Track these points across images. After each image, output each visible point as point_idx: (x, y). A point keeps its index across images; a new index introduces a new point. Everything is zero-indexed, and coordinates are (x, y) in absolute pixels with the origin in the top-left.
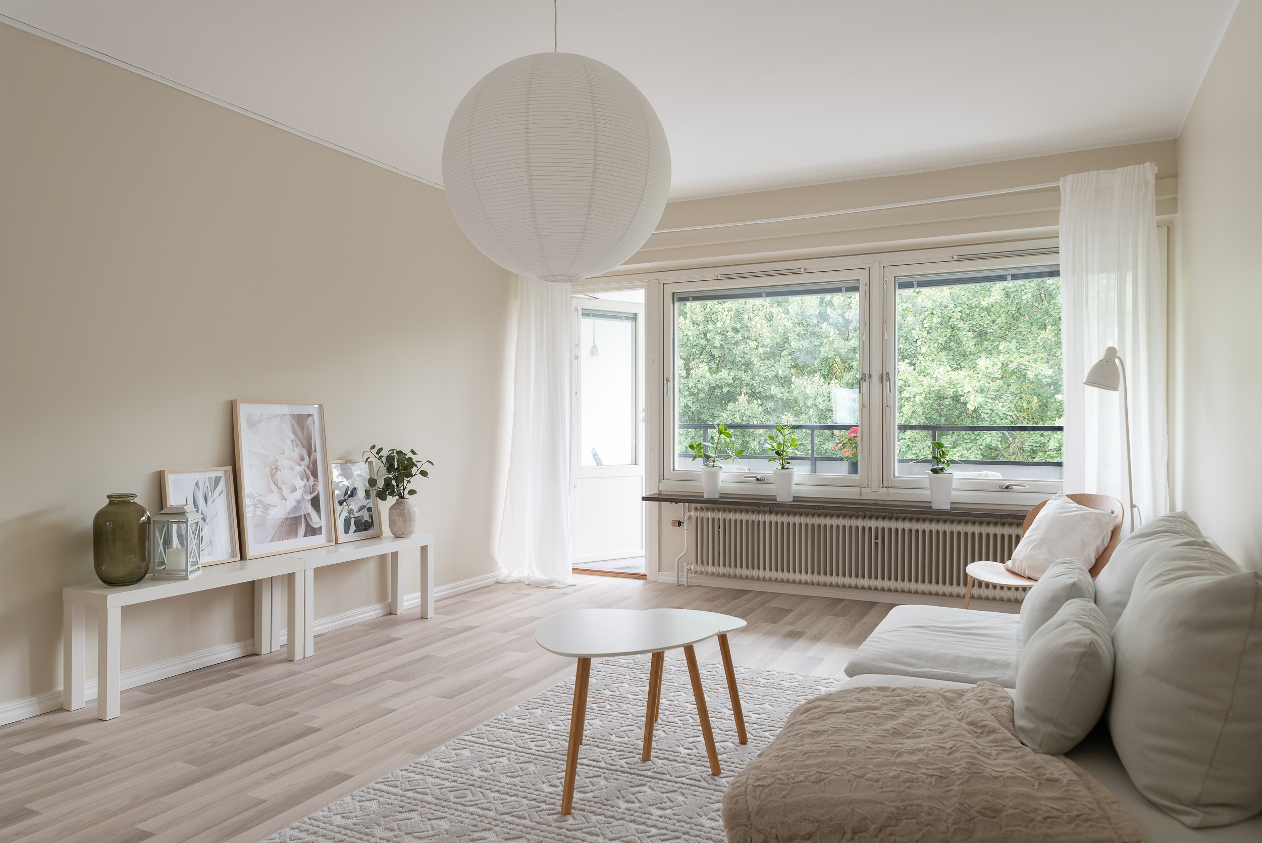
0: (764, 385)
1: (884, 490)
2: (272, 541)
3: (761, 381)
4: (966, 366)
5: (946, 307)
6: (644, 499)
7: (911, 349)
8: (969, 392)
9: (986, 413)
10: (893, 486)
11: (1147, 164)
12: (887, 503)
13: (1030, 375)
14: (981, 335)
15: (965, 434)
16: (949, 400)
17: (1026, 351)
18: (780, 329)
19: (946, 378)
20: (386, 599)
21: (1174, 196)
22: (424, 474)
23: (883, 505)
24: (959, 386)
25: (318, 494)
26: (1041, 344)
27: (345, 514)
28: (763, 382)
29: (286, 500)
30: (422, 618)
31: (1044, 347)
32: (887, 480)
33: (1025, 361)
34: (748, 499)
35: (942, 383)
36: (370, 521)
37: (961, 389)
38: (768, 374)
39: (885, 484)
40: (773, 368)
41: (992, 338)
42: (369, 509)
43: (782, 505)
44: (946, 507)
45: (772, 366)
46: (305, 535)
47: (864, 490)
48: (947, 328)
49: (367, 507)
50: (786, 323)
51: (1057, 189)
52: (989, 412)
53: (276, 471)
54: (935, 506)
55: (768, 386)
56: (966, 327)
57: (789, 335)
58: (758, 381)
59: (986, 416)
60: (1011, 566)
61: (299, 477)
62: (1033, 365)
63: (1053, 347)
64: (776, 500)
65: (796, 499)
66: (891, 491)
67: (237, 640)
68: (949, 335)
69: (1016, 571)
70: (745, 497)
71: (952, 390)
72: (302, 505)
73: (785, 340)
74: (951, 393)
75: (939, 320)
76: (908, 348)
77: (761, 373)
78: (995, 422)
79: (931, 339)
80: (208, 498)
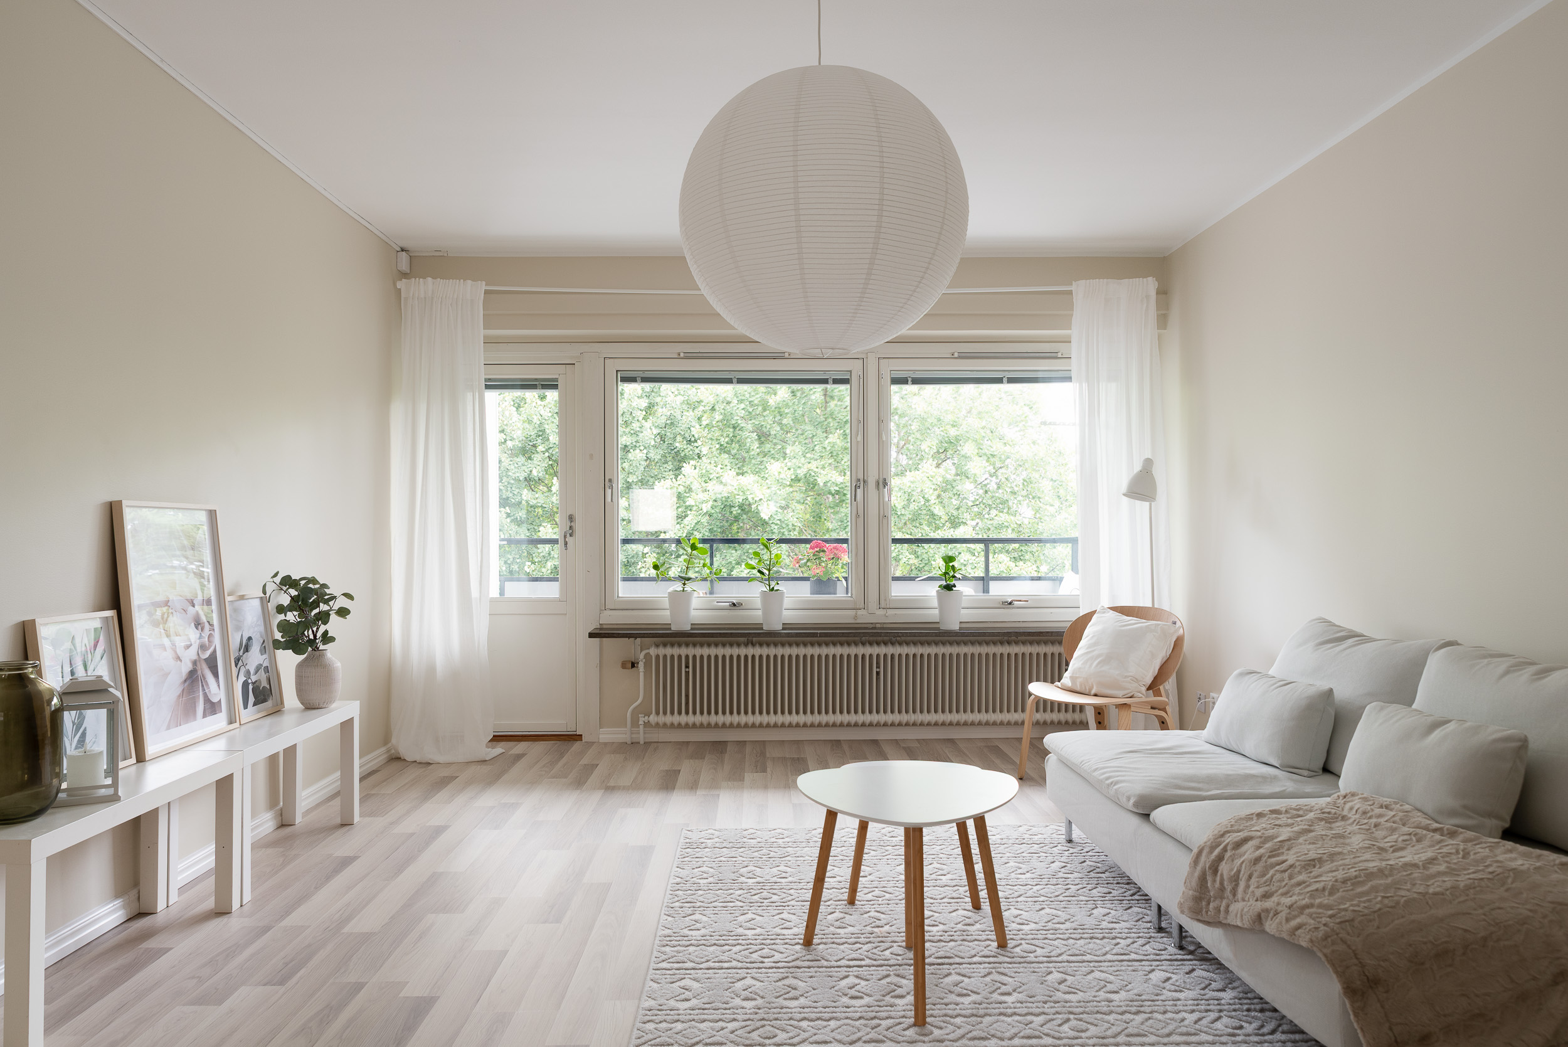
0: (513, 489)
1: (882, 612)
2: (168, 728)
3: (509, 483)
4: (749, 472)
5: (729, 403)
6: (591, 635)
7: (689, 449)
8: (761, 500)
9: (776, 524)
10: (891, 606)
11: (1150, 279)
12: (885, 626)
13: (820, 481)
14: (763, 436)
15: (749, 549)
16: (737, 508)
17: (812, 456)
18: (536, 420)
19: (735, 484)
20: (277, 803)
21: (1164, 312)
22: (343, 612)
23: (881, 628)
24: (748, 493)
25: (215, 651)
26: (828, 448)
27: (242, 679)
28: (512, 484)
29: (181, 661)
30: (343, 825)
31: (831, 453)
32: (885, 600)
33: (813, 466)
34: (724, 629)
35: (730, 489)
36: (268, 687)
37: (752, 496)
38: (517, 475)
39: (883, 605)
40: (524, 468)
41: (775, 441)
42: (266, 669)
43: (771, 634)
44: (955, 627)
45: (523, 465)
46: (204, 716)
47: (860, 612)
48: (729, 427)
49: (264, 665)
50: (542, 412)
51: (1070, 293)
52: (778, 522)
53: (168, 617)
54: (943, 627)
55: (517, 490)
56: (750, 427)
57: (546, 426)
58: (506, 484)
59: (776, 527)
60: (1070, 685)
61: (193, 624)
62: (822, 472)
63: (840, 453)
64: (762, 629)
65: (786, 626)
66: (890, 612)
67: (117, 896)
68: (731, 435)
69: (1078, 689)
70: (734, 626)
71: (742, 498)
72: (198, 668)
73: (541, 433)
74: (741, 501)
75: (721, 417)
76: (685, 447)
77: (510, 474)
78: (783, 534)
79: (711, 439)
80: (89, 664)
